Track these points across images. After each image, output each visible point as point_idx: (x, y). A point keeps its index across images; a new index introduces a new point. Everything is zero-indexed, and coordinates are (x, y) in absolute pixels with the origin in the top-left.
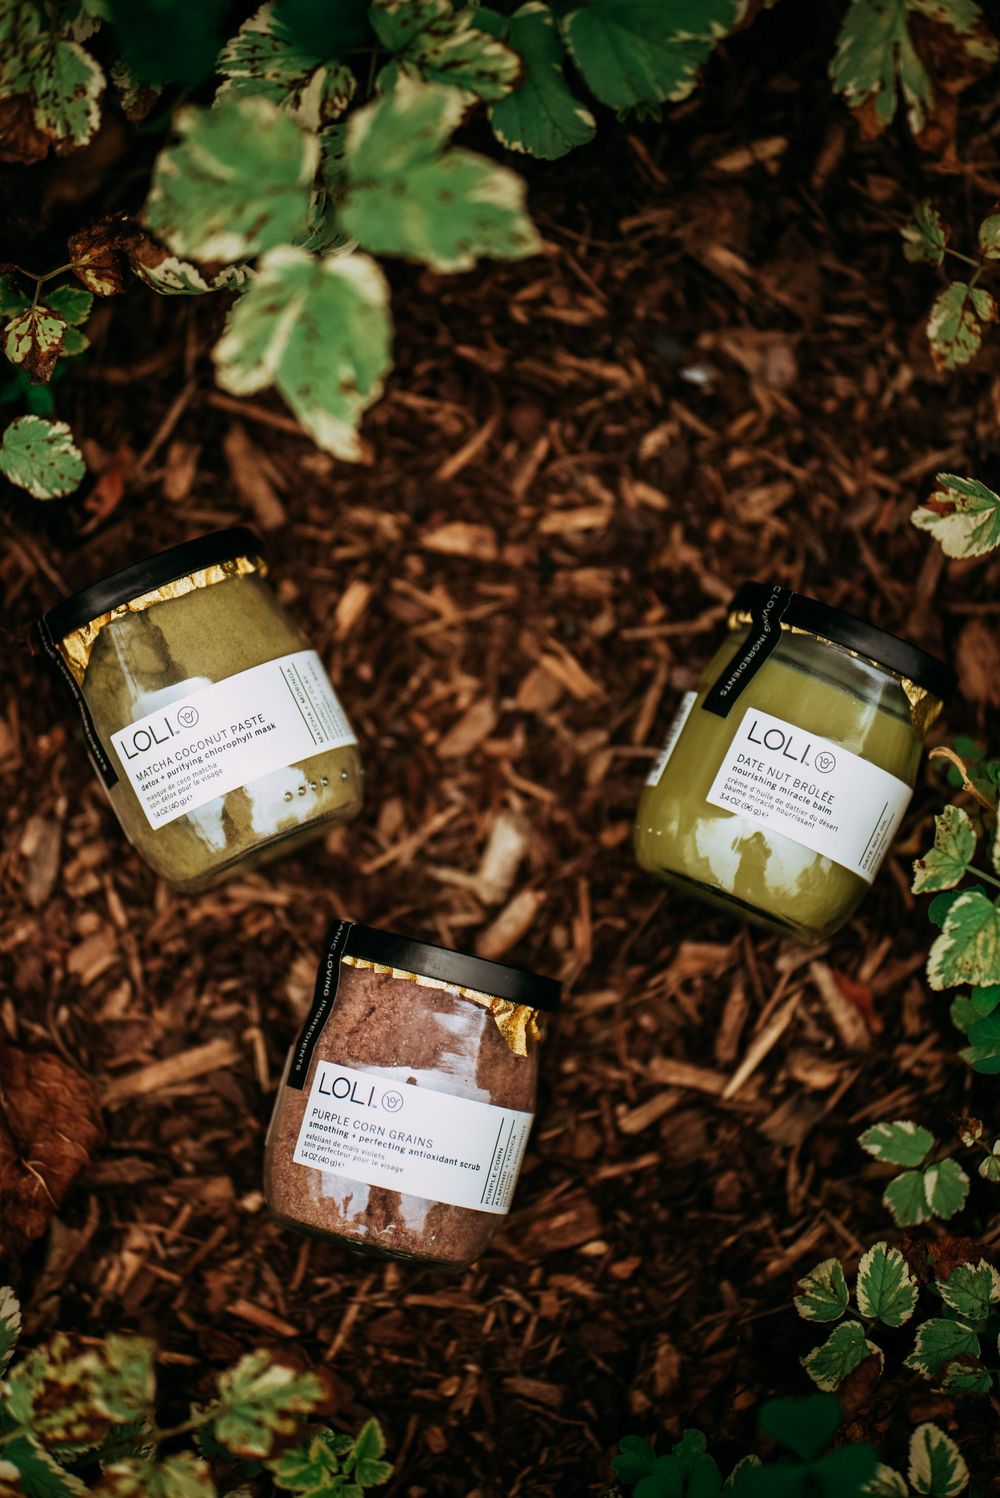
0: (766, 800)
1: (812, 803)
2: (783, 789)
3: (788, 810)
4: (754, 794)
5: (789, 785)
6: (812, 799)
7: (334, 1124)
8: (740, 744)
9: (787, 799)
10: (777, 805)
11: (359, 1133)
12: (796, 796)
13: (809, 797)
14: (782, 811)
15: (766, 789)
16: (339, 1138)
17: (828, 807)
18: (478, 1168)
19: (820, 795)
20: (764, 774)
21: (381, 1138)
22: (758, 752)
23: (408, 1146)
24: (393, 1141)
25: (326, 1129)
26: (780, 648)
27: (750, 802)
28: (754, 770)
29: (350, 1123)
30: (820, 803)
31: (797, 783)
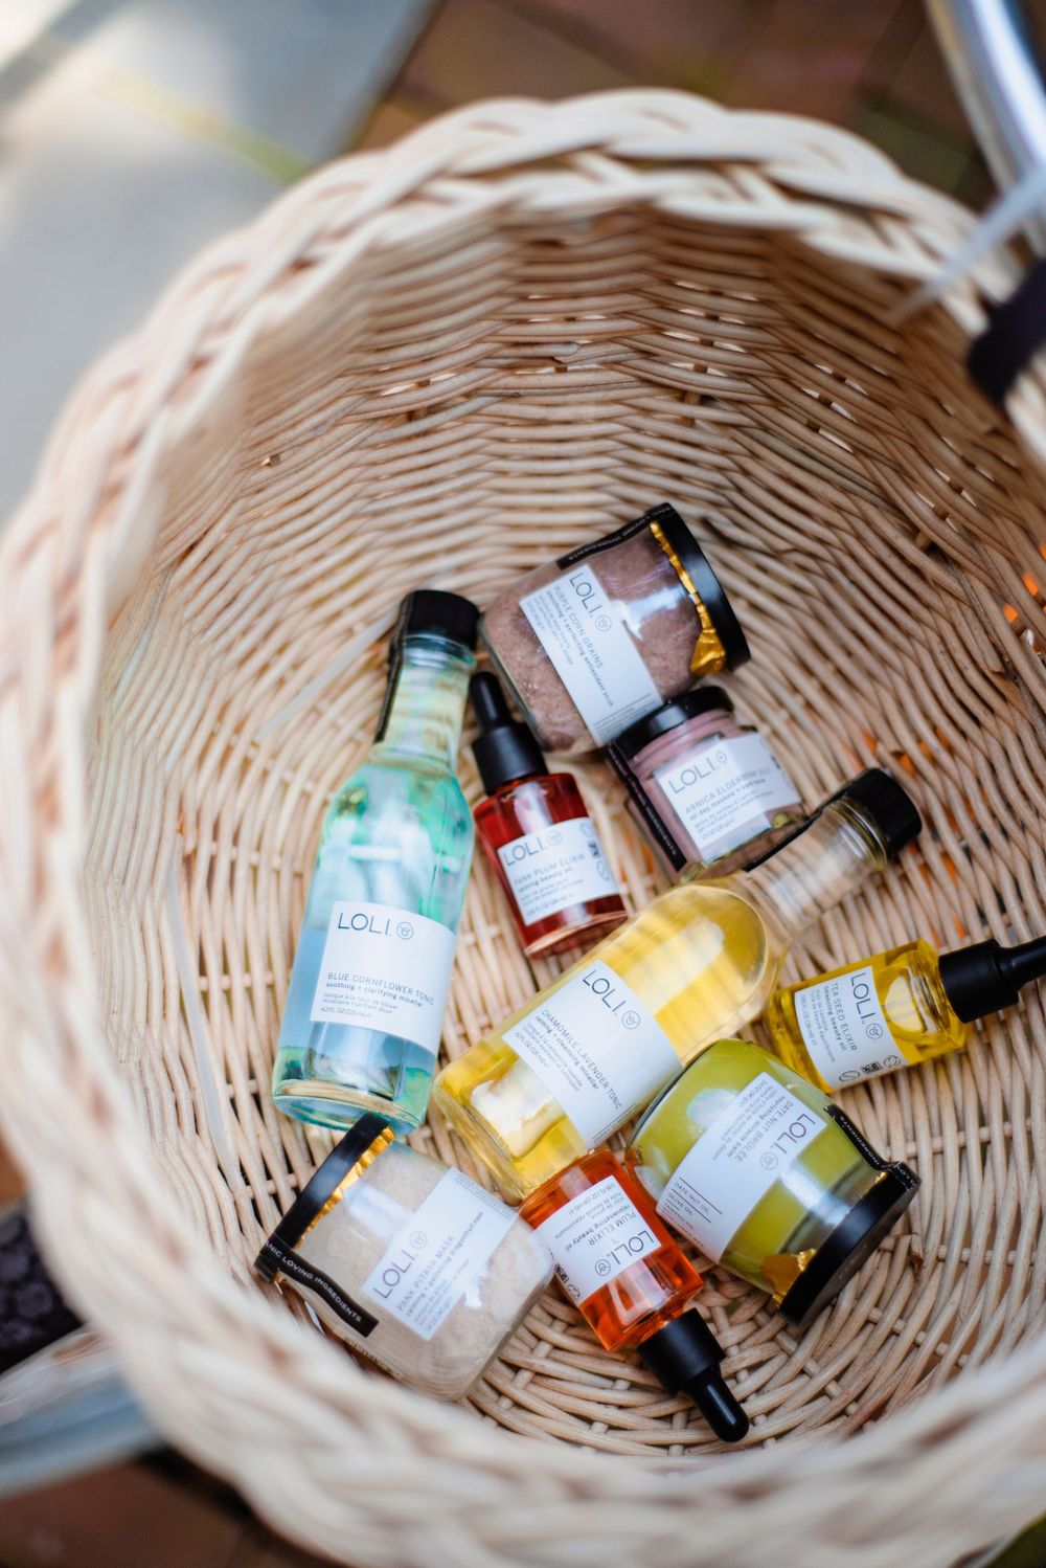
0: (753, 1109)
1: (741, 1142)
2: (757, 1123)
3: (740, 1122)
4: (760, 1102)
5: (760, 1128)
6: (744, 1143)
7: (561, 604)
8: (799, 1108)
9: (749, 1124)
10: (747, 1115)
11: (569, 621)
12: (750, 1131)
13: (746, 1142)
14: (741, 1117)
15: (762, 1112)
16: (556, 614)
17: (733, 1156)
18: (611, 704)
19: (745, 1150)
20: (773, 1114)
21: (578, 635)
22: (792, 1117)
23: (588, 654)
24: (583, 644)
25: (554, 602)
26: (866, 1167)
27: (754, 1098)
28: (778, 1108)
29: (570, 612)
30: (739, 1148)
31: (760, 1135)
